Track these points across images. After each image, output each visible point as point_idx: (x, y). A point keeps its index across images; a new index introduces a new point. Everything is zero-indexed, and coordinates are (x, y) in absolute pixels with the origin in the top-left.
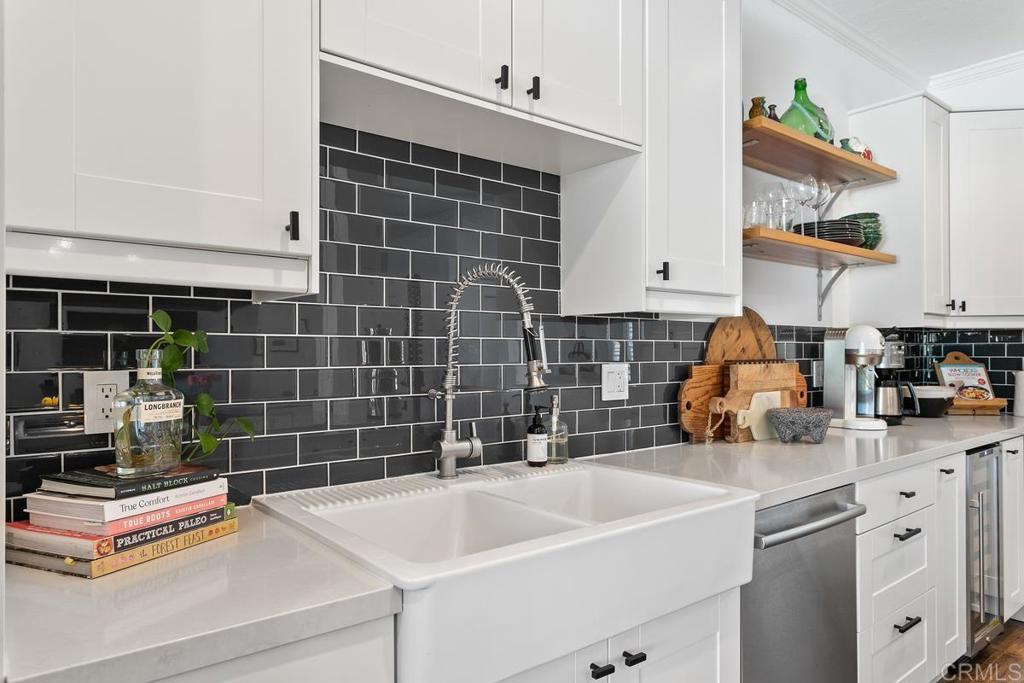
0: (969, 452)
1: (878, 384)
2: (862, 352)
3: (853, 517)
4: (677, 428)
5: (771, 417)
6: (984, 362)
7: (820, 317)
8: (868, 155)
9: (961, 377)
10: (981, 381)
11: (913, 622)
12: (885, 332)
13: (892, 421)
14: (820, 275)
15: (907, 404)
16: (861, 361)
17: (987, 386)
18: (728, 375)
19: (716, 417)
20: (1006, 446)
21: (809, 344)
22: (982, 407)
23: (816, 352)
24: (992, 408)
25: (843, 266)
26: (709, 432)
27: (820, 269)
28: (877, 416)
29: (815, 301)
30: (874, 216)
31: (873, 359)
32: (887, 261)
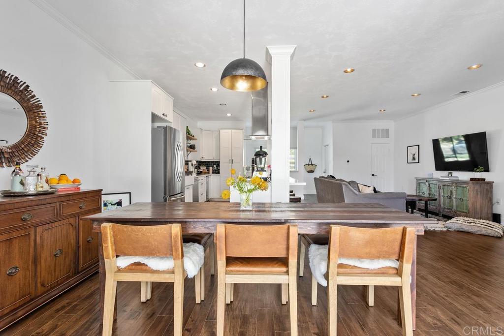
0: (207, 176)
3: (198, 181)
5: (186, 172)
6: (205, 166)
7: (187, 159)
8: (194, 136)
9: (203, 168)
10: (205, 169)
11: (202, 194)
13: (197, 174)
14: (187, 153)
15: (198, 171)
20: (210, 177)
22: (206, 172)
25: (191, 152)
28: (195, 173)
30: (195, 145)
31: (195, 165)
32: (196, 151)
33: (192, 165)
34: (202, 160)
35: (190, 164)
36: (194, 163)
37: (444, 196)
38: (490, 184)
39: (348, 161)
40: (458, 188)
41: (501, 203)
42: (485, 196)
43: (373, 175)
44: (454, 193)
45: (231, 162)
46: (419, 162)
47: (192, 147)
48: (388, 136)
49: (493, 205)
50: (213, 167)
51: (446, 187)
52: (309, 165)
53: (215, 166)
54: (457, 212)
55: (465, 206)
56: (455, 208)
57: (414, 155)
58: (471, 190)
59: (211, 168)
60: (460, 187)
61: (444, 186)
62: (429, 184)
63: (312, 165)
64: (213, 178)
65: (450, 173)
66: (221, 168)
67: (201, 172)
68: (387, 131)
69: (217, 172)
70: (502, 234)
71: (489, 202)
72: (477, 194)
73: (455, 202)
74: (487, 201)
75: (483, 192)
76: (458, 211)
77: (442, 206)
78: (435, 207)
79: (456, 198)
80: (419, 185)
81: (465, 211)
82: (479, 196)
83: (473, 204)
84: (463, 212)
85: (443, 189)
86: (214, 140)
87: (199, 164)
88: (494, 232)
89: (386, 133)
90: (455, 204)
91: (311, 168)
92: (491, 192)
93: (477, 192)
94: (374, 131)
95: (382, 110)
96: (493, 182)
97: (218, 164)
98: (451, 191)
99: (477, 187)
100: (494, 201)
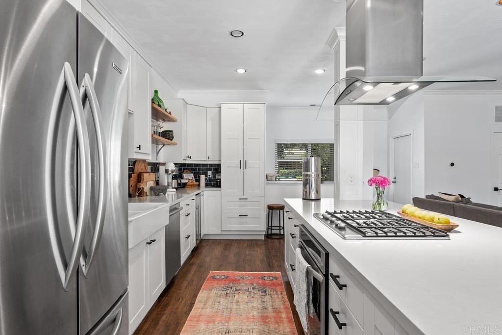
0: (196, 195)
2: (170, 170)
3: (180, 211)
5: (151, 189)
6: (192, 172)
7: (157, 159)
8: (170, 113)
9: (188, 177)
10: (193, 178)
11: (189, 236)
12: (175, 164)
13: (176, 189)
14: (157, 147)
15: (179, 184)
16: (170, 172)
17: (194, 179)
18: (141, 177)
19: (139, 189)
20: (201, 194)
21: (155, 167)
22: (193, 185)
23: (157, 170)
24: (195, 185)
25: (164, 145)
26: (137, 194)
27: (157, 145)
28: (172, 188)
29: (155, 155)
30: (172, 131)
31: (172, 172)
32: (175, 144)
33: (167, 171)
34: (187, 162)
35: (162, 169)
36: (171, 167)
39: (452, 165)
43: (496, 189)
45: (243, 165)
47: (168, 135)
50: (206, 174)
53: (210, 173)
59: (203, 177)
64: (209, 195)
66: (224, 176)
67: (185, 184)
69: (215, 183)
86: (209, 123)
87: (180, 169)
97: (217, 169)
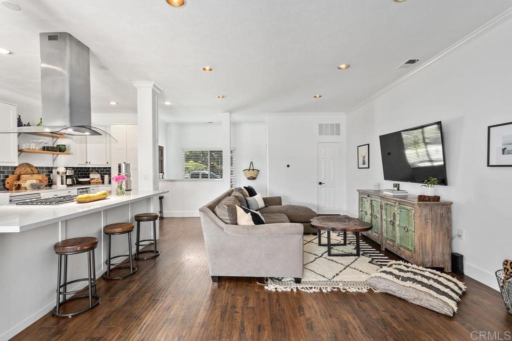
1: (67, 178)
2: (61, 172)
4: (5, 188)
5: (33, 185)
6: (98, 173)
7: (53, 165)
9: (94, 177)
10: (99, 177)
13: (71, 185)
14: (53, 156)
16: (61, 174)
18: (20, 177)
19: (16, 185)
21: (50, 170)
22: (98, 182)
23: (51, 172)
24: (100, 182)
25: (58, 155)
28: (66, 184)
29: (52, 161)
30: (64, 145)
33: (58, 173)
37: (387, 221)
38: (448, 206)
39: (288, 166)
40: (402, 210)
41: (464, 236)
42: (438, 226)
43: (320, 183)
44: (398, 218)
46: (369, 168)
48: (338, 133)
49: (452, 240)
51: (388, 207)
52: (249, 170)
54: (401, 248)
55: (410, 239)
56: (398, 241)
57: (364, 157)
58: (418, 215)
59: (106, 177)
60: (404, 208)
61: (387, 204)
62: (371, 201)
63: (253, 170)
65: (396, 184)
68: (338, 126)
70: (456, 309)
71: (445, 236)
72: (427, 223)
73: (398, 232)
74: (441, 234)
75: (436, 218)
76: (401, 246)
77: (385, 235)
78: (377, 235)
79: (399, 225)
80: (362, 201)
81: (410, 248)
82: (429, 225)
83: (420, 238)
84: (408, 249)
85: (386, 209)
88: (441, 304)
89: (336, 129)
90: (398, 235)
91: (251, 174)
92: (450, 219)
93: (426, 219)
94: (321, 126)
95: (318, 96)
96: (452, 203)
98: (394, 213)
99: (426, 211)
100: (455, 232)
